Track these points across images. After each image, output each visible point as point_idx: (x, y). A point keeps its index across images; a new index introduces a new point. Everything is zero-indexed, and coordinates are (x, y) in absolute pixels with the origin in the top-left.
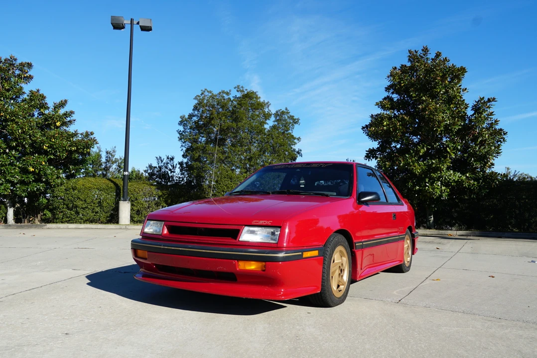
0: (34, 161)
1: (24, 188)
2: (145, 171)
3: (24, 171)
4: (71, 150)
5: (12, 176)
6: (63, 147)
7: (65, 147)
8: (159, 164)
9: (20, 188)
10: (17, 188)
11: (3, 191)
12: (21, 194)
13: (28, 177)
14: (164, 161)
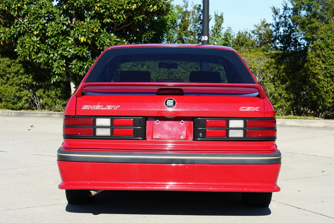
0: (83, 28)
1: (80, 64)
2: (253, 32)
3: (77, 42)
4: (130, 10)
5: (65, 50)
6: (119, 5)
7: (122, 6)
8: (275, 19)
9: (75, 65)
10: (72, 65)
11: (57, 69)
12: (78, 73)
13: (81, 50)
14: (281, 13)
